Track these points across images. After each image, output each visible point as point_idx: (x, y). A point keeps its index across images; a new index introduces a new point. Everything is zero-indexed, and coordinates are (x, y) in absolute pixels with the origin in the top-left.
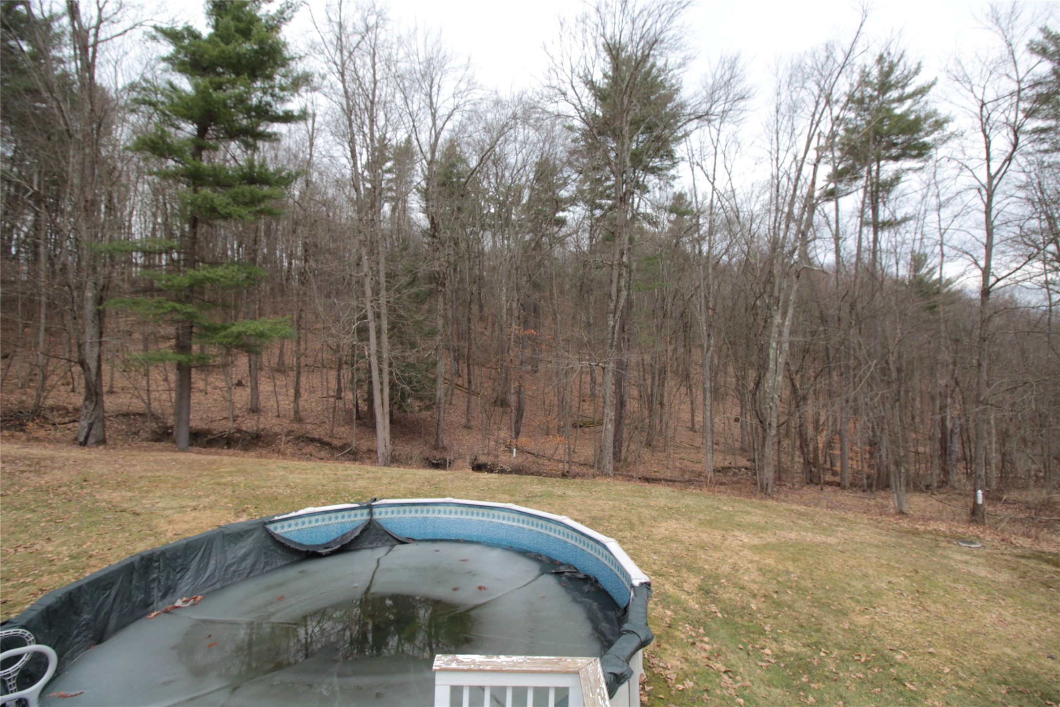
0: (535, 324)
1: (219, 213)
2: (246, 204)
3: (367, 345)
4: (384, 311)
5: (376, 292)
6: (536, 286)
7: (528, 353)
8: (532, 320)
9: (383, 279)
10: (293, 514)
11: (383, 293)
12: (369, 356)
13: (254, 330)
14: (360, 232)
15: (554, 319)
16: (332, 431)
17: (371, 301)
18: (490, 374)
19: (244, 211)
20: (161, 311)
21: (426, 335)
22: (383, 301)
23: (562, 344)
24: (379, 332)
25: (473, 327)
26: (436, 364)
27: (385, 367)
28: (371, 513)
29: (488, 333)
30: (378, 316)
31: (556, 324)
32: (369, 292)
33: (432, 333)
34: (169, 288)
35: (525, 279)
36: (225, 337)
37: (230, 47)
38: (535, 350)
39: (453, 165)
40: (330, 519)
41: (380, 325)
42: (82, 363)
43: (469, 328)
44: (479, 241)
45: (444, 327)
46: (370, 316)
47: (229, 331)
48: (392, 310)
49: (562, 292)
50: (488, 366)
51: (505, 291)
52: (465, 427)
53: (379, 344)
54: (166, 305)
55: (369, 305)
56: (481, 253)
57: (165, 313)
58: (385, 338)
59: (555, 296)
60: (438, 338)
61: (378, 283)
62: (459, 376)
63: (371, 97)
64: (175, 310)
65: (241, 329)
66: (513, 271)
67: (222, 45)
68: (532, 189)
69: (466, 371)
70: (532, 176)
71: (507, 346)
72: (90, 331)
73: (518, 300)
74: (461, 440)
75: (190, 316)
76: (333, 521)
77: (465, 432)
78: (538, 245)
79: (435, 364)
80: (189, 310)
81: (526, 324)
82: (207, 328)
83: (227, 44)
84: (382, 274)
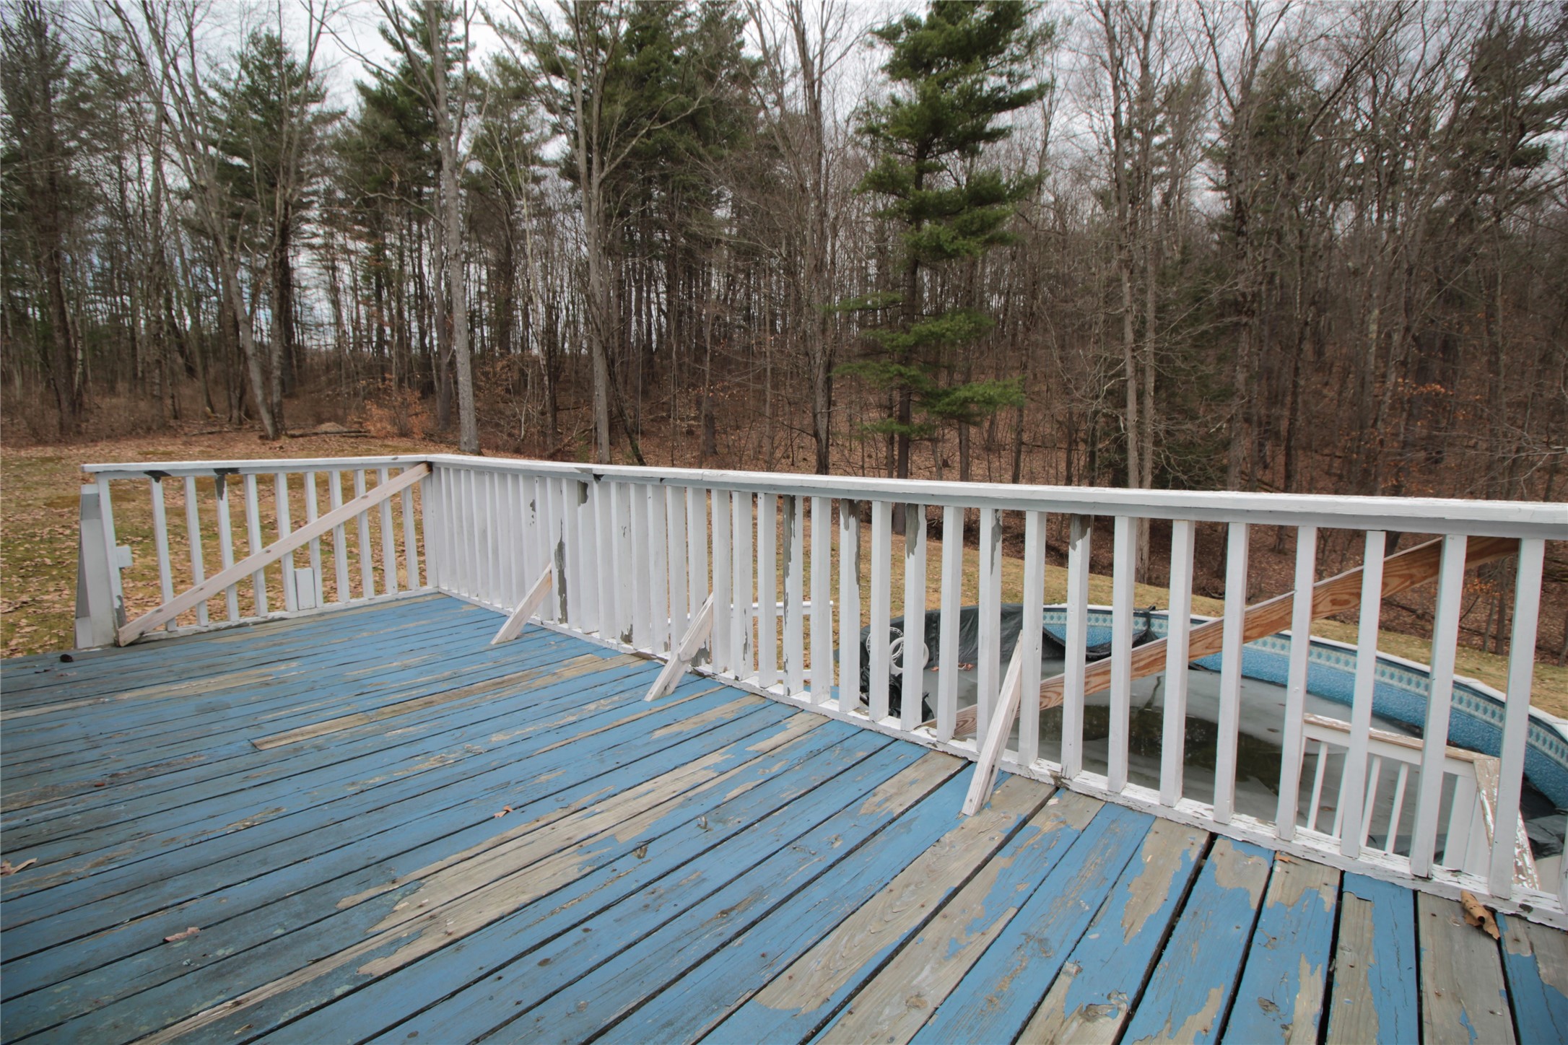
0: (1443, 373)
1: (945, 252)
2: (974, 234)
3: (1123, 414)
4: (1150, 362)
5: (1139, 335)
6: (1452, 300)
7: (1420, 428)
8: (1436, 367)
9: (1150, 315)
10: (1056, 606)
11: (1151, 335)
12: (1125, 428)
13: (982, 395)
14: (1121, 248)
15: (1493, 366)
16: (1060, 532)
17: (1133, 350)
18: (1330, 466)
19: (973, 243)
20: (887, 375)
21: (1214, 398)
22: (1149, 348)
23: (1507, 412)
24: (1140, 396)
25: (1302, 383)
26: (1229, 443)
27: (1149, 446)
28: (1148, 624)
29: (1330, 393)
30: (1140, 370)
31: (1497, 373)
32: (1129, 336)
33: (1227, 393)
34: (894, 349)
35: (1426, 288)
36: (948, 404)
37: (960, 26)
38: (1437, 422)
39: (1281, 93)
40: (1097, 620)
41: (1143, 385)
42: (816, 435)
43: (1295, 385)
44: (1327, 225)
45: (1247, 384)
46: (1130, 370)
47: (953, 397)
48: (1161, 359)
49: (1520, 306)
50: (1326, 451)
51: (1376, 312)
52: (1272, 550)
53: (1140, 412)
54: (892, 369)
55: (1128, 354)
56: (1330, 245)
57: (891, 379)
58: (1149, 402)
59: (1500, 315)
60: (1236, 402)
61: (1144, 322)
62: (1266, 467)
63: (1145, 29)
64: (901, 375)
65: (968, 394)
66: (1400, 275)
67: (949, 27)
68: (1461, 99)
69: (1281, 459)
70: (1461, 74)
71: (1372, 416)
72: (821, 401)
73: (1407, 329)
74: (1265, 569)
75: (915, 380)
76: (1100, 623)
77: (1272, 559)
78: (1467, 219)
79: (1226, 445)
80: (913, 373)
81: (1422, 374)
82: (927, 394)
83: (954, 24)
84: (1151, 306)
